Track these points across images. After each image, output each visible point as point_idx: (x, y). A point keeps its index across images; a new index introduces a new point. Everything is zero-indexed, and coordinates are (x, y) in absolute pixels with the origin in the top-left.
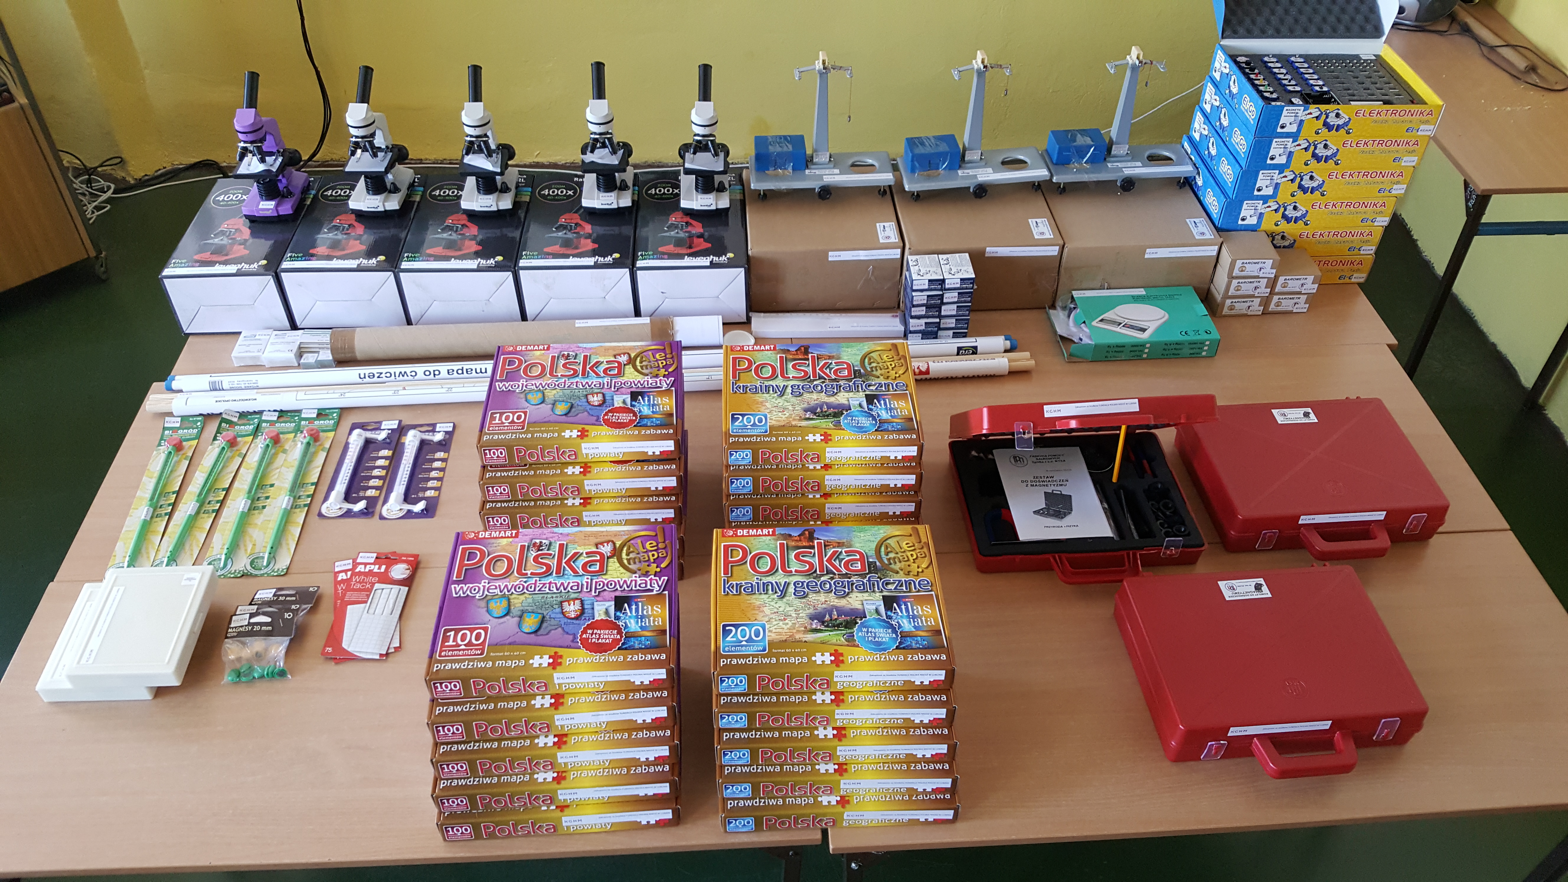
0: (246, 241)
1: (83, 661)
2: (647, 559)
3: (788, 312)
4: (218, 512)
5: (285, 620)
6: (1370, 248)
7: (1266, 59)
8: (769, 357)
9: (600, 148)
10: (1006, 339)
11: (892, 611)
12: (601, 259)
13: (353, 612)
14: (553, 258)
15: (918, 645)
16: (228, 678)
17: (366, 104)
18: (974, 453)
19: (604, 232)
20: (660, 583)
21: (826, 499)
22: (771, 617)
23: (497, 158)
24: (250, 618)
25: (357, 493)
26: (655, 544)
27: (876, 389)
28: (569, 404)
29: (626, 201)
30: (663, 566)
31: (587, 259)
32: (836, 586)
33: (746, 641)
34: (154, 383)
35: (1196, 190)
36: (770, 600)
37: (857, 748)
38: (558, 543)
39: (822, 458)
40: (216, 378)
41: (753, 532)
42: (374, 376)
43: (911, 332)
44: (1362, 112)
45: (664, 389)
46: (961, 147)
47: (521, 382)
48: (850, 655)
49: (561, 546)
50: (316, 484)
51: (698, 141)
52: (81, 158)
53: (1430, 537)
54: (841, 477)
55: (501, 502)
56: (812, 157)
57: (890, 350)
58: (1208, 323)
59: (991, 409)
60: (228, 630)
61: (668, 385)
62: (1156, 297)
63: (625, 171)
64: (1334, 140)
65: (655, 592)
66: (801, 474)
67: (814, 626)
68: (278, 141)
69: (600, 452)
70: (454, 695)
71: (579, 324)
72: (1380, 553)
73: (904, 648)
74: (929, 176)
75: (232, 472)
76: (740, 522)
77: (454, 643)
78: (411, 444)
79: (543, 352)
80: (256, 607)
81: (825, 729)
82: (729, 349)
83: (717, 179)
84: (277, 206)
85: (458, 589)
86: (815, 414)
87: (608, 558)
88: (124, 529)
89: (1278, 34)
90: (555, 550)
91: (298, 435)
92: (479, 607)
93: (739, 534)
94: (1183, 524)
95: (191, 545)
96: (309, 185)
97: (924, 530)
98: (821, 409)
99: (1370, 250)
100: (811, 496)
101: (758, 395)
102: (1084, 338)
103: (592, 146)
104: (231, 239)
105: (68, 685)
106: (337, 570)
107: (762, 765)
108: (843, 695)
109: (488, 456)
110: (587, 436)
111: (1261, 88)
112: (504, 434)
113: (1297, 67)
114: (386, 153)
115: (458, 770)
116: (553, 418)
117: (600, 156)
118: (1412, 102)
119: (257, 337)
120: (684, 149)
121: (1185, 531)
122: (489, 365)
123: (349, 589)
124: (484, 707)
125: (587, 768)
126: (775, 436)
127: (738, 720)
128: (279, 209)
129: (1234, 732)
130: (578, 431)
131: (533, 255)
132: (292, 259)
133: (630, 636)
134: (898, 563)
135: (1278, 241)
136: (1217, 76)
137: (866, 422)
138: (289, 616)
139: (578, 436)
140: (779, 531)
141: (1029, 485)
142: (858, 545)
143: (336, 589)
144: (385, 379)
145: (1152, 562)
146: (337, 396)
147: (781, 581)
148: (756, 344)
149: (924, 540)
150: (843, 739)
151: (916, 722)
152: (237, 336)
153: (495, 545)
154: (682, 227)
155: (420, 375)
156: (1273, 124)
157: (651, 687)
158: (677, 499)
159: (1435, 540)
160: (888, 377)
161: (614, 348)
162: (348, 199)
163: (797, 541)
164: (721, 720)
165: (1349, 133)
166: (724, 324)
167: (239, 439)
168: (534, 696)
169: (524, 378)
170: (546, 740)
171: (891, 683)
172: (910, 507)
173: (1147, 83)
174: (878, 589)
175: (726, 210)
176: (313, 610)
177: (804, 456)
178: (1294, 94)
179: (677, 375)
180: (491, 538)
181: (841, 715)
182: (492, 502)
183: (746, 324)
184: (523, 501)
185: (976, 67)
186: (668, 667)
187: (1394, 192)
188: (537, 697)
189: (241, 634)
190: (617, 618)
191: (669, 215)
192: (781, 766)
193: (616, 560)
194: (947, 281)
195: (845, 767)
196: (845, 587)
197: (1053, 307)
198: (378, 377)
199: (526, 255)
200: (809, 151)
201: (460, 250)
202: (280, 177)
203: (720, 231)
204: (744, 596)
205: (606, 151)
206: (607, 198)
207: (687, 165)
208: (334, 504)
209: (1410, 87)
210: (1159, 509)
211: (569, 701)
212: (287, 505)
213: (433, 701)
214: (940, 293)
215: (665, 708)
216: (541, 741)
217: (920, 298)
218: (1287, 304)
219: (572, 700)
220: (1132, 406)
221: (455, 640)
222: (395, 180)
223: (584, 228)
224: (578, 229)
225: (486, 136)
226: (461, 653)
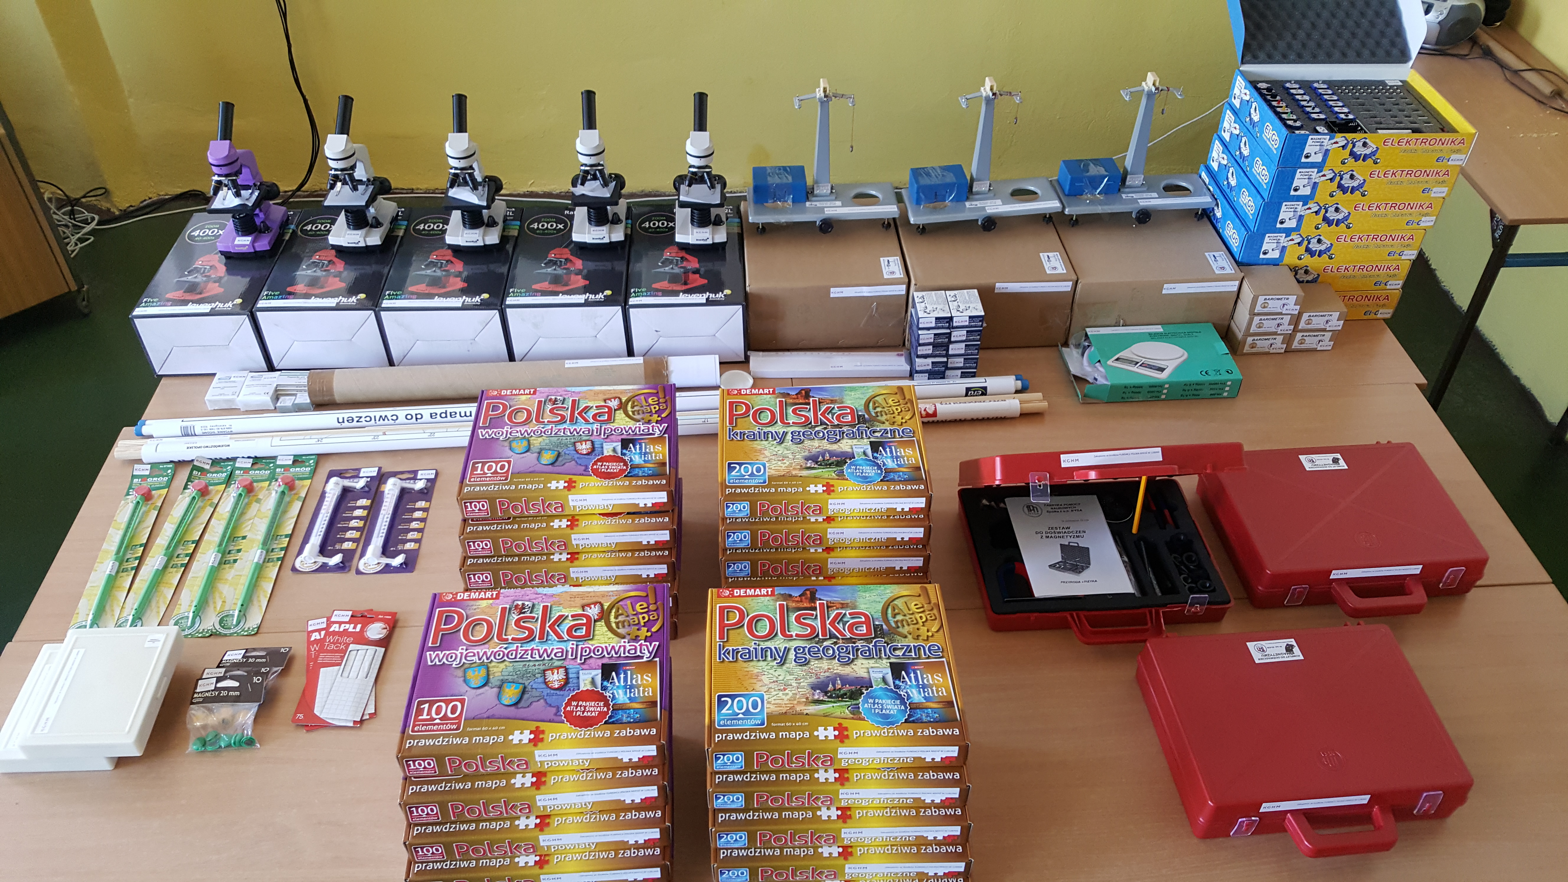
0: (221, 278)
1: (38, 730)
2: (637, 622)
3: (788, 350)
4: (187, 566)
5: (253, 685)
6: (1397, 282)
7: (1288, 85)
8: (767, 401)
9: (589, 180)
10: (1017, 379)
11: (900, 680)
12: (592, 297)
13: (326, 675)
14: (541, 296)
15: (929, 718)
16: (193, 747)
17: (346, 136)
18: (985, 502)
19: (596, 268)
20: (651, 649)
21: (828, 553)
22: (770, 686)
23: (483, 191)
24: (217, 682)
25: (334, 546)
26: (645, 605)
27: (881, 435)
28: (556, 453)
29: (618, 235)
30: (654, 629)
31: (578, 296)
32: (840, 652)
33: (742, 714)
34: (124, 428)
35: (1215, 222)
36: (769, 667)
37: (863, 830)
38: (542, 605)
39: (824, 510)
40: (188, 423)
41: (750, 592)
42: (353, 420)
43: (917, 372)
44: (1391, 141)
45: (656, 436)
46: (969, 178)
47: (506, 429)
48: (855, 729)
49: (545, 608)
50: (291, 536)
51: (693, 173)
52: (63, 189)
53: (1468, 591)
54: (844, 530)
55: (483, 557)
56: (813, 189)
57: (896, 394)
58: (1229, 362)
59: (1005, 459)
60: (193, 695)
61: (661, 432)
62: (1174, 335)
63: (616, 204)
64: (1361, 170)
65: (645, 659)
66: (802, 528)
67: (816, 697)
68: (255, 174)
69: (588, 504)
70: (428, 773)
71: (569, 364)
72: (1415, 610)
73: (913, 722)
74: (935, 208)
75: (202, 524)
76: (738, 578)
77: (429, 717)
78: (391, 492)
79: (529, 396)
80: (223, 670)
81: (828, 809)
82: (726, 392)
83: (714, 212)
84: (253, 242)
85: (433, 657)
86: (817, 463)
87: (595, 621)
88: (89, 585)
89: (1300, 59)
90: (538, 613)
91: (273, 483)
92: (456, 676)
93: (735, 594)
94: (1208, 578)
95: (158, 602)
96: (288, 219)
97: (934, 589)
98: (823, 457)
99: (1396, 284)
100: (812, 550)
101: (756, 442)
102: (1099, 378)
103: (582, 178)
104: (205, 276)
105: (22, 756)
106: (310, 629)
107: (760, 848)
108: (848, 773)
109: (469, 509)
110: (574, 487)
111: (1284, 116)
112: (486, 485)
113: (1321, 94)
114: (367, 186)
115: (433, 853)
116: (539, 468)
117: (590, 188)
118: (1443, 130)
119: (231, 380)
120: (679, 181)
121: (1210, 586)
122: (472, 408)
123: (322, 650)
124: (461, 786)
125: (570, 851)
126: (774, 486)
127: (736, 800)
128: (256, 244)
129: (1266, 807)
130: (565, 482)
131: (520, 292)
132: (268, 297)
133: (617, 708)
134: (906, 627)
135: (1301, 275)
136: (1237, 103)
137: (870, 471)
138: (258, 680)
139: (564, 487)
140: (778, 591)
141: (1044, 537)
142: (863, 606)
143: (309, 650)
144: (364, 423)
145: (1175, 620)
146: (314, 441)
147: (780, 646)
148: (754, 386)
149: (933, 600)
150: (848, 821)
151: (926, 802)
152: (209, 378)
153: (474, 607)
154: (677, 262)
155: (402, 419)
156: (1298, 153)
157: (641, 764)
158: (670, 553)
159: (1473, 594)
160: (894, 423)
161: (603, 392)
162: (328, 234)
163: (797, 601)
164: (716, 800)
165: (1377, 163)
166: (721, 363)
167: (211, 488)
168: (514, 775)
169: (508, 425)
170: (527, 822)
171: (899, 760)
172: (918, 562)
173: (1163, 110)
174: (885, 655)
175: (723, 245)
176: (285, 672)
177: (805, 508)
178: (1318, 122)
179: (671, 421)
180: (470, 600)
181: (846, 795)
182: (474, 558)
183: (744, 363)
184: (507, 556)
185: (984, 94)
186: (658, 743)
187: (1422, 224)
188: (518, 775)
189: (206, 700)
190: (604, 688)
191: (664, 250)
192: (781, 849)
193: (603, 623)
194: (955, 319)
195: (850, 850)
196: (849, 653)
197: (1066, 344)
198: (358, 421)
199: (513, 292)
200: (809, 181)
201: (444, 287)
202: (257, 211)
203: (717, 266)
204: (741, 663)
205: (597, 184)
206: (598, 232)
207: (682, 198)
208: (309, 558)
209: (1439, 114)
210: (1182, 563)
211: (551, 780)
212: (260, 558)
213: (406, 779)
214: (948, 331)
215: (656, 787)
216: (522, 823)
217: (926, 337)
218: (1311, 342)
219: (554, 779)
220: (1155, 455)
221: (429, 713)
222: (376, 214)
223: (574, 264)
224: (568, 265)
225: (471, 168)
226: (435, 728)
